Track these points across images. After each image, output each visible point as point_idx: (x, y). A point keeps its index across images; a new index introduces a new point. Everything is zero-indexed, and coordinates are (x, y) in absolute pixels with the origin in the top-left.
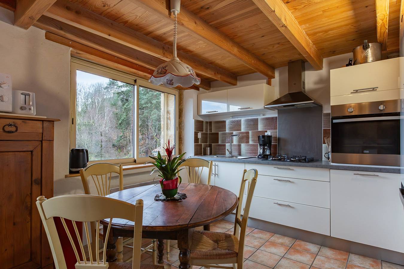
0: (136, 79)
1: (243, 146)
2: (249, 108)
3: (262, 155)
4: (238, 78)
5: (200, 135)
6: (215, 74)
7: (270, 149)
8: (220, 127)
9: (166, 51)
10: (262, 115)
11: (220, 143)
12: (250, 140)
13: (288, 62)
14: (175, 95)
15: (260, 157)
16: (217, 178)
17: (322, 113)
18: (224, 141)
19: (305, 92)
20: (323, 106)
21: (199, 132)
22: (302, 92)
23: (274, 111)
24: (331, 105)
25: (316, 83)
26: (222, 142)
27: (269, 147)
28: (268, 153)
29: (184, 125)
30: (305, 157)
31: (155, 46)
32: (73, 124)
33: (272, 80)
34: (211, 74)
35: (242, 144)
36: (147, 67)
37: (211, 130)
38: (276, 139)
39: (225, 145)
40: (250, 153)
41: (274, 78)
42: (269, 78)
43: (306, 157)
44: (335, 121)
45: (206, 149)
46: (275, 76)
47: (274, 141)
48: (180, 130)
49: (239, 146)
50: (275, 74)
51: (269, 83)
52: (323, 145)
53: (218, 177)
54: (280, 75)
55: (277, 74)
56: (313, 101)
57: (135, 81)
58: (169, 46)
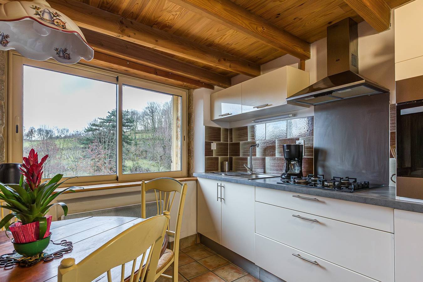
0: (118, 77)
1: (268, 159)
2: (267, 105)
3: (285, 174)
4: (262, 67)
5: (214, 146)
6: (219, 61)
7: (301, 166)
8: (241, 135)
9: (126, 27)
10: (291, 115)
11: (241, 156)
12: (276, 151)
13: (326, 27)
14: (181, 96)
15: (283, 176)
16: (224, 204)
17: (389, 103)
18: (246, 153)
19: (358, 73)
20: (390, 92)
21: (213, 143)
22: (349, 71)
23: (308, 108)
24: (396, 80)
25: (377, 54)
26: (244, 155)
27: (299, 162)
28: (298, 170)
29: (193, 134)
30: (354, 180)
31: (105, 19)
32: (17, 132)
33: (307, 62)
34: (214, 62)
35: (267, 158)
36: (121, 58)
37: (231, 139)
38: (311, 149)
39: (246, 159)
40: (277, 170)
41: (308, 58)
42: (301, 60)
43: (356, 179)
44: (404, 112)
45: (223, 164)
46: (310, 55)
47: (309, 154)
48: (189, 140)
49: (264, 160)
50: (309, 52)
51: (302, 67)
52: (390, 159)
53: (224, 202)
54: (318, 52)
55: (313, 52)
56: (363, 81)
57: (117, 78)
58: (132, 21)
